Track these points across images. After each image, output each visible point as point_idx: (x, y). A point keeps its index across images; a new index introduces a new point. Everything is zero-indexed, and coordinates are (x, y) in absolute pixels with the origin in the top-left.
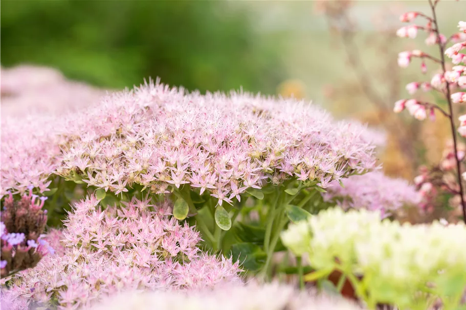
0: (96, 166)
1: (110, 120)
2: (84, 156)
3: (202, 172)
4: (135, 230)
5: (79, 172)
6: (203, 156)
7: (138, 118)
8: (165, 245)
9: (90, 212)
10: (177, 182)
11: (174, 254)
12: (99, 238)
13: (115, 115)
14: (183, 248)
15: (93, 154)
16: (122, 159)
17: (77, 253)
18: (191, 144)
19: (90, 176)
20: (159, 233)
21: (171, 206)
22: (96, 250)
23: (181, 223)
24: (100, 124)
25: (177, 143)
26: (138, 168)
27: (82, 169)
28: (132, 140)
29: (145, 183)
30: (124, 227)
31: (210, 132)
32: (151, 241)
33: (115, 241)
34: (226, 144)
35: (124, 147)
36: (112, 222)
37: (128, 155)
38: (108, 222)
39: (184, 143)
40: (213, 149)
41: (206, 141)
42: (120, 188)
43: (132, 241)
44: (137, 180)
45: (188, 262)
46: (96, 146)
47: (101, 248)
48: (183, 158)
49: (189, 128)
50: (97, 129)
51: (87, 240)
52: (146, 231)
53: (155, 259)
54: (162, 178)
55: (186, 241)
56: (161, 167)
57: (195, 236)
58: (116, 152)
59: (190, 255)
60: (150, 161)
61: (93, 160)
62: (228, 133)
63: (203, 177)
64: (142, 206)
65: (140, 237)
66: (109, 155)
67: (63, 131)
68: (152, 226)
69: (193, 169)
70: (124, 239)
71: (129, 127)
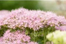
0: (10, 24)
1: (13, 15)
2: (7, 22)
3: (31, 24)
4: (17, 36)
5: (6, 25)
6: (31, 21)
7: (18, 14)
8: (23, 39)
9: (8, 33)
10: (26, 26)
11: (25, 41)
12: (10, 38)
13: (14, 14)
14: (27, 40)
15: (9, 21)
16: (15, 22)
17: (5, 41)
18: (28, 19)
19: (8, 26)
20: (22, 37)
21: (25, 32)
22: (9, 40)
23: (27, 35)
24: (11, 15)
25: (26, 19)
26: (18, 24)
27: (7, 24)
28: (17, 18)
29: (19, 27)
30: (15, 36)
31: (33, 16)
32: (20, 39)
33: (13, 39)
34: (36, 19)
35: (15, 20)
36: (13, 35)
37: (16, 21)
38: (12, 35)
39: (27, 19)
40: (33, 20)
41: (32, 18)
42: (14, 28)
43: (17, 39)
44: (18, 26)
45: (28, 43)
46: (10, 20)
47: (10, 40)
48: (27, 22)
49: (28, 16)
50: (10, 16)
51: (7, 38)
52: (19, 37)
53: (21, 42)
54: (22, 26)
55: (27, 39)
56: (22, 23)
57: (30, 38)
58: (14, 21)
59: (28, 42)
60: (20, 22)
61: (9, 22)
62: (36, 17)
63: (31, 25)
64: (19, 32)
65: (18, 38)
66: (12, 21)
67: (4, 17)
68: (21, 36)
69: (29, 24)
70: (15, 38)
71: (16, 16)
